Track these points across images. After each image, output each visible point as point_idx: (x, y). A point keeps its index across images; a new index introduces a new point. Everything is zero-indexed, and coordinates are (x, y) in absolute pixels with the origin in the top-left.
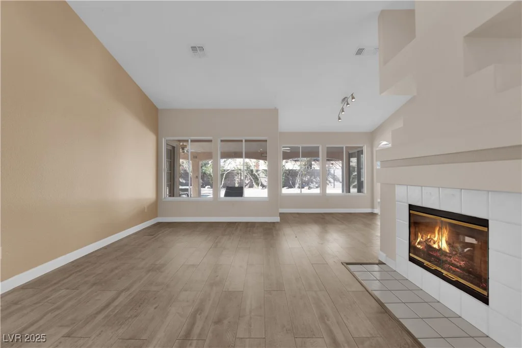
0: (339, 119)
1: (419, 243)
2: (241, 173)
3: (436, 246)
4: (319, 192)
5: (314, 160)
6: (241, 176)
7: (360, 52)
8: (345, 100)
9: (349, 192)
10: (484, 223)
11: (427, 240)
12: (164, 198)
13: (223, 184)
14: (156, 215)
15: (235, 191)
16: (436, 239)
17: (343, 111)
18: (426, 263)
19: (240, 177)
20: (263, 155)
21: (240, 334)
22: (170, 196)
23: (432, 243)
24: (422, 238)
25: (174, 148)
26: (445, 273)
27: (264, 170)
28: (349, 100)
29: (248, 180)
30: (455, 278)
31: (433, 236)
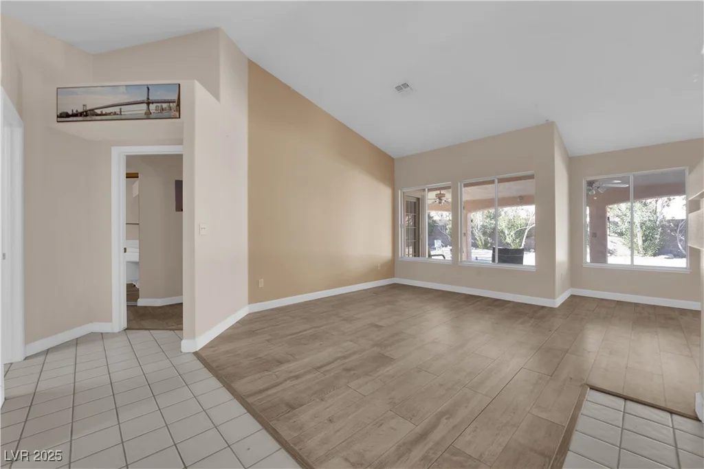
4: (684, 266)
12: (402, 257)
14: (392, 275)
15: (510, 256)
21: (351, 385)
22: (415, 256)
25: (418, 199)
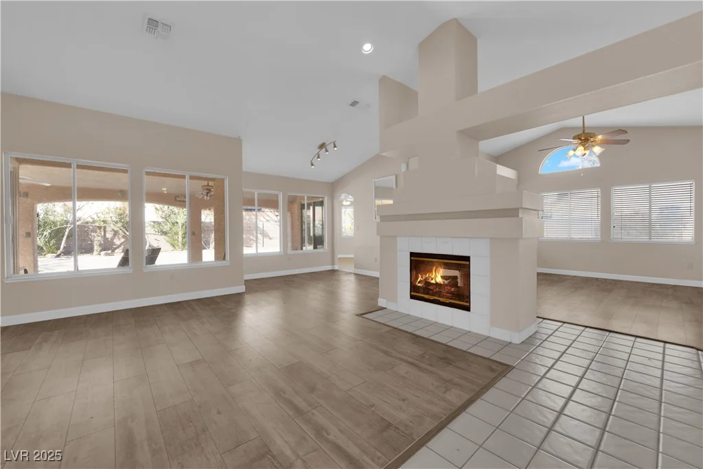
0: (312, 165)
1: (419, 283)
2: (105, 227)
3: (433, 282)
5: (247, 210)
6: (105, 231)
7: (354, 104)
8: (322, 146)
9: (302, 249)
10: (467, 259)
11: (426, 279)
13: (64, 247)
16: (433, 276)
17: (318, 157)
18: (426, 296)
19: (103, 234)
20: (178, 199)
23: (430, 280)
24: (422, 277)
26: (441, 300)
27: (154, 222)
28: (330, 147)
29: (119, 239)
30: (448, 301)
31: (430, 275)
